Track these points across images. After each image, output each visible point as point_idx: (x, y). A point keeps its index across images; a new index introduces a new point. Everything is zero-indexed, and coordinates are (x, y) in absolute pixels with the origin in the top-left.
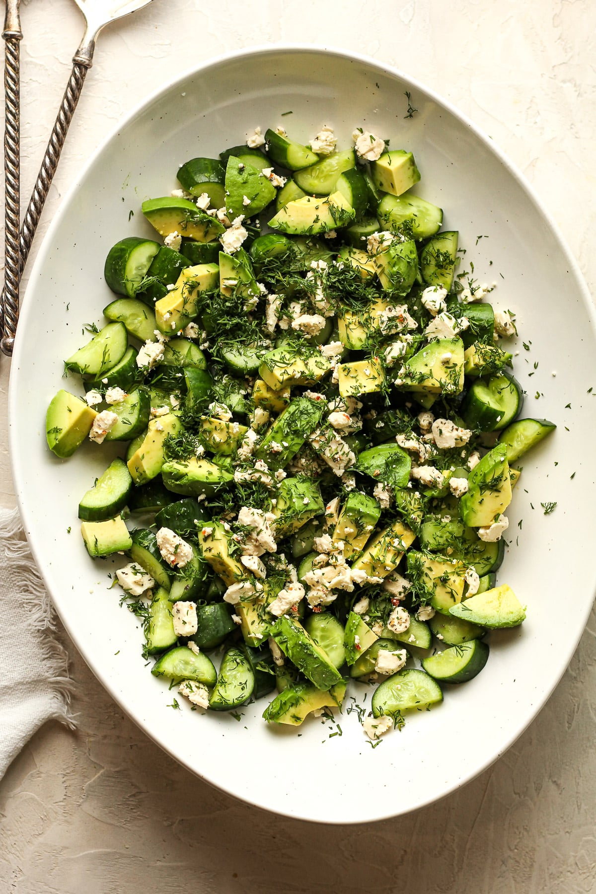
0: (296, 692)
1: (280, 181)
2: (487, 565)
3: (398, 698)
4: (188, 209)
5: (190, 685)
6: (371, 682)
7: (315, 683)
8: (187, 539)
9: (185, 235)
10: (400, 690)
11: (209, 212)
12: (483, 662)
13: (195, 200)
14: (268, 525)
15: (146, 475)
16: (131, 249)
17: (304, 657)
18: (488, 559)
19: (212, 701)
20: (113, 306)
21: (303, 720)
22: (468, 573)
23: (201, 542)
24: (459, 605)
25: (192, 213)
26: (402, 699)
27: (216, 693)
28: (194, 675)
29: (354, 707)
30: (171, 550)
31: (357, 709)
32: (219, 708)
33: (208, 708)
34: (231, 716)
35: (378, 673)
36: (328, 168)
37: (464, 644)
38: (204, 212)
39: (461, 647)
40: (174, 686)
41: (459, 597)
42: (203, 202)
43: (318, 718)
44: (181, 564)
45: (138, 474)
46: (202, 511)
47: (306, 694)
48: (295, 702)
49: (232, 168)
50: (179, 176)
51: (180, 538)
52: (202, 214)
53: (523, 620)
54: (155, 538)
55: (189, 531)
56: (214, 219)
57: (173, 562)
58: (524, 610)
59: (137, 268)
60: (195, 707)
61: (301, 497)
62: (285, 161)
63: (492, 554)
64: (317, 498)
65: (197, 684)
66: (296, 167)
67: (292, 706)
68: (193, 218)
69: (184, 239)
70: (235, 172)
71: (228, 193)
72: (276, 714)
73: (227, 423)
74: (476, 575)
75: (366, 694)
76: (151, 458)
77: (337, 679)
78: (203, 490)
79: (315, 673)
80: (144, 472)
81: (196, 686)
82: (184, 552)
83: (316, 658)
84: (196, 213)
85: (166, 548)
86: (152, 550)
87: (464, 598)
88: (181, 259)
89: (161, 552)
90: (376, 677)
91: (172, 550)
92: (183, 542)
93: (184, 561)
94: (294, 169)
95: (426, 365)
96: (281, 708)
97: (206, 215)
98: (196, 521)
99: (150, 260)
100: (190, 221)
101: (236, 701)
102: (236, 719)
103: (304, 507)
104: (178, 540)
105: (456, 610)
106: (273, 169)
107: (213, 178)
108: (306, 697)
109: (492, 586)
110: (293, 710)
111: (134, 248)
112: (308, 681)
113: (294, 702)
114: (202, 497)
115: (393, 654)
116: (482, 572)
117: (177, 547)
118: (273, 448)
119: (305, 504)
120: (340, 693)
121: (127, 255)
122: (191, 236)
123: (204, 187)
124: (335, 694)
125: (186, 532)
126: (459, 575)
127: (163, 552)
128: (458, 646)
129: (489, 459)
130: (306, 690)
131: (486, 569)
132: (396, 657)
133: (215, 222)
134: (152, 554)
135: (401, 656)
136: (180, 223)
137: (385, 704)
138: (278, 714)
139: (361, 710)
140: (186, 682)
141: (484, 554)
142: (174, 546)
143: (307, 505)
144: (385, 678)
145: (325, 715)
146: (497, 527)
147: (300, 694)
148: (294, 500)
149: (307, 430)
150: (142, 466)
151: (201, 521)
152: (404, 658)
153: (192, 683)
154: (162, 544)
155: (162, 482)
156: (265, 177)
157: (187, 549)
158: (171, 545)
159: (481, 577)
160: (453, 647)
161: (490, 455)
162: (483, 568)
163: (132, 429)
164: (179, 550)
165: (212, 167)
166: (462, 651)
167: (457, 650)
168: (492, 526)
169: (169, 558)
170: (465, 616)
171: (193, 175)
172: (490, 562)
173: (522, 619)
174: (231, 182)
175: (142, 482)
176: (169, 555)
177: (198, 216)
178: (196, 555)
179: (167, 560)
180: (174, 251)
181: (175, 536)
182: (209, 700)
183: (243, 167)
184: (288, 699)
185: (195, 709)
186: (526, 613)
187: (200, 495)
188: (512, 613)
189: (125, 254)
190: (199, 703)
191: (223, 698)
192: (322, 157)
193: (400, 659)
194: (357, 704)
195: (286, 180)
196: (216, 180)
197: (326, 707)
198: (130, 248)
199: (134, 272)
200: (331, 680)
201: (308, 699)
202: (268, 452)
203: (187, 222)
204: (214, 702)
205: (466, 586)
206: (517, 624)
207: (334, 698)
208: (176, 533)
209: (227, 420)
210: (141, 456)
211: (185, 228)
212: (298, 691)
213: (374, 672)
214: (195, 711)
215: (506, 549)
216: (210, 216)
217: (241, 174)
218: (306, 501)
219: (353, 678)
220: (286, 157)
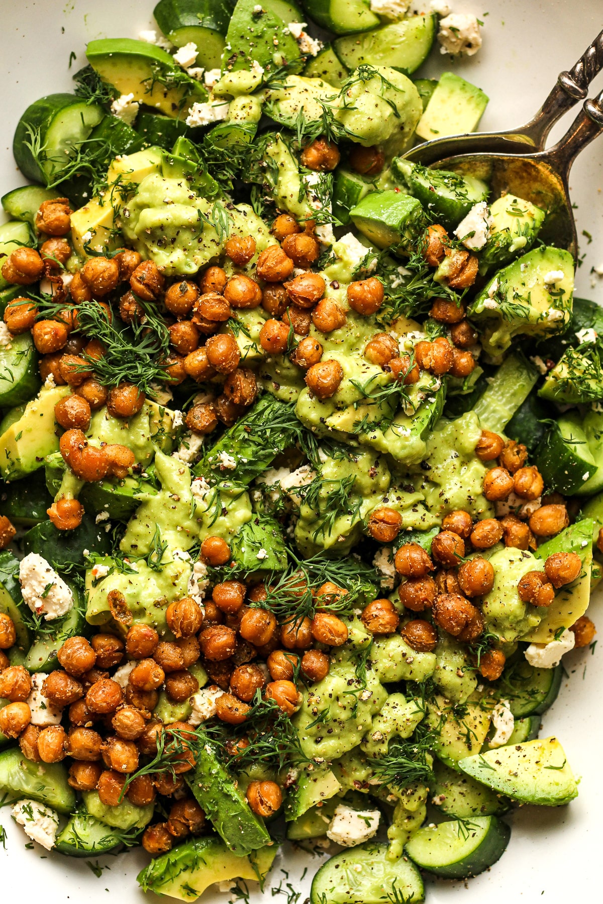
0: (196, 848)
1: (312, 45)
2: (530, 702)
3: (354, 884)
4: (158, 61)
5: (30, 808)
6: (316, 850)
7: (226, 840)
8: (68, 578)
9: (149, 102)
10: (359, 873)
11: (192, 72)
12: (496, 853)
13: (174, 50)
14: (195, 579)
15: (20, 465)
16: (58, 109)
17: (216, 796)
18: (533, 693)
19: (61, 839)
20: (18, 194)
21: (199, 894)
22: (498, 710)
23: (88, 585)
24: (476, 757)
25: (164, 68)
26: (360, 888)
27: (70, 828)
28: (39, 793)
29: (284, 888)
30: (37, 591)
31: (287, 889)
32: (68, 851)
33: (53, 848)
34: (87, 867)
35: (331, 841)
36: (390, 38)
37: (472, 820)
38: (182, 69)
39: (468, 823)
40: (5, 805)
41: (477, 744)
42: (186, 54)
43: (226, 893)
44: (51, 616)
45: (8, 462)
46: (99, 539)
47: (210, 854)
48: (192, 865)
49: (244, 10)
50: (157, 13)
51: (56, 574)
52: (179, 73)
53: (573, 798)
54: (18, 567)
55: (72, 566)
56: (197, 83)
57: (38, 609)
58: (577, 783)
59: (64, 142)
60: (32, 845)
61: (256, 547)
62: (324, 15)
63: (542, 688)
64: (281, 552)
65: (42, 809)
66: (342, 28)
67: (185, 870)
68: (164, 76)
69: (144, 108)
70: (247, 17)
71: (229, 48)
72: (157, 878)
73: (162, 407)
74: (508, 715)
75: (306, 870)
76: (32, 441)
77: (261, 842)
78: (106, 506)
79: (230, 825)
80: (18, 460)
81: (40, 812)
82: (58, 597)
83: (235, 801)
84: (170, 69)
85: (32, 586)
86: (10, 585)
87: (485, 749)
88: (135, 138)
89: (23, 591)
90: (326, 845)
91: (41, 591)
92: (60, 582)
93: (55, 611)
94: (338, 31)
95: (524, 284)
96: (167, 870)
97: (185, 75)
98: (86, 552)
99: (87, 132)
100: (158, 80)
101: (98, 847)
102: (95, 873)
103: (257, 562)
104: (53, 577)
105: (470, 764)
106: (305, 25)
107: (208, 22)
108: (209, 859)
109: (533, 735)
110: (185, 877)
111: (62, 109)
112: (216, 834)
113: (190, 864)
114: (104, 516)
115: (359, 816)
116: (520, 711)
117: (48, 588)
118: (221, 461)
119: (259, 559)
120: (265, 861)
121: (50, 118)
122: (158, 105)
123: (192, 34)
124: (258, 862)
125: (69, 565)
126: (483, 709)
127: (26, 592)
128: (463, 821)
129: (564, 539)
130: (211, 848)
131: (529, 707)
132: (363, 821)
133: (198, 88)
134: (9, 592)
135: (370, 821)
136: (142, 82)
137: (332, 890)
138: (161, 878)
139: (294, 894)
140: (25, 803)
141: (527, 685)
142: (45, 586)
143: (262, 561)
144: (341, 850)
145: (237, 891)
146: (556, 648)
147: (200, 852)
148: (243, 549)
149: (279, 442)
150: (16, 449)
151: (94, 554)
152: (375, 824)
153: (35, 806)
154: (26, 579)
155: (44, 481)
156: (291, 35)
157: (63, 593)
158: (40, 582)
159: (517, 718)
160: (454, 820)
161: (567, 534)
162: (524, 705)
163: (13, 389)
164: (50, 593)
165: (211, 5)
166: (468, 829)
167: (460, 827)
168: (550, 645)
169: (33, 603)
170: (483, 776)
171: (178, 11)
172: (535, 698)
173: (571, 797)
174: (236, 30)
175: (13, 476)
176: (34, 599)
177: (173, 74)
178: (76, 605)
179: (30, 605)
180: (124, 125)
181: (48, 570)
182: (56, 837)
183: (261, 12)
184: (181, 859)
185: (32, 848)
186: (581, 789)
187: (100, 512)
188: (557, 784)
189: (47, 117)
190: (39, 839)
191: (77, 837)
192: (383, 21)
193: (369, 825)
194: (289, 882)
195: (322, 46)
196: (213, 26)
197: (241, 879)
198: (56, 107)
199: (58, 147)
200: (253, 841)
201: (213, 863)
202: (213, 467)
203: (154, 81)
204: (63, 842)
205: (492, 731)
206: (562, 802)
207: (254, 866)
208: (51, 564)
209: (164, 403)
210: (16, 435)
211: (150, 91)
212: (198, 847)
213: (324, 837)
214: (31, 851)
215: (565, 681)
216: (192, 78)
217: (256, 23)
218: (262, 554)
219: (291, 840)
220: (327, 9)
